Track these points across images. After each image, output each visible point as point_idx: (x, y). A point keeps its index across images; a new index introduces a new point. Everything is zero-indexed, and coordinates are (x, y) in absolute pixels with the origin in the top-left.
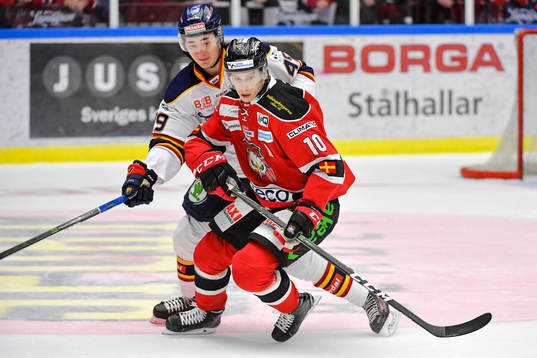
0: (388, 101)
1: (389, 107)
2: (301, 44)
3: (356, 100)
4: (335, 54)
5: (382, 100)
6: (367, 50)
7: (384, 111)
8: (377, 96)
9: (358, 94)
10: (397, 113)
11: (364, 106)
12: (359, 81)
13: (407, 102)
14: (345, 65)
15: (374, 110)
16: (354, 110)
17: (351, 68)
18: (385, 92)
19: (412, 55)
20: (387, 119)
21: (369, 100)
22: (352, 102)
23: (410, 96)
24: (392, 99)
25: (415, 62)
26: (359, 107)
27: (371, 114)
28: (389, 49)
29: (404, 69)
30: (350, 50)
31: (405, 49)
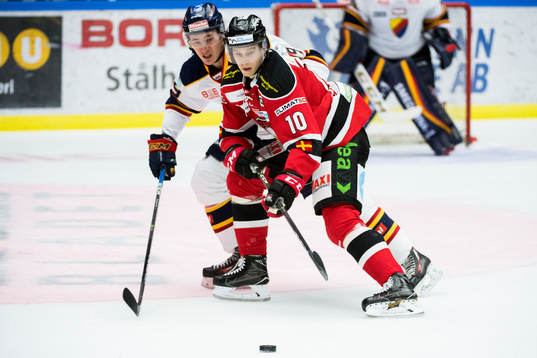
0: (146, 75)
1: (146, 80)
2: (60, 19)
3: (114, 73)
4: (93, 29)
5: (139, 74)
6: (124, 25)
7: (142, 85)
8: (134, 70)
9: (116, 68)
10: (155, 87)
11: (122, 80)
12: (117, 55)
13: (164, 76)
14: (103, 39)
15: (132, 84)
16: (113, 84)
17: (109, 43)
18: (142, 66)
19: (169, 29)
20: (144, 92)
21: (127, 74)
22: (109, 76)
23: (167, 70)
24: (150, 72)
25: (172, 36)
26: (117, 81)
27: (128, 88)
28: (146, 24)
29: (161, 43)
30: (108, 25)
31: (163, 23)
